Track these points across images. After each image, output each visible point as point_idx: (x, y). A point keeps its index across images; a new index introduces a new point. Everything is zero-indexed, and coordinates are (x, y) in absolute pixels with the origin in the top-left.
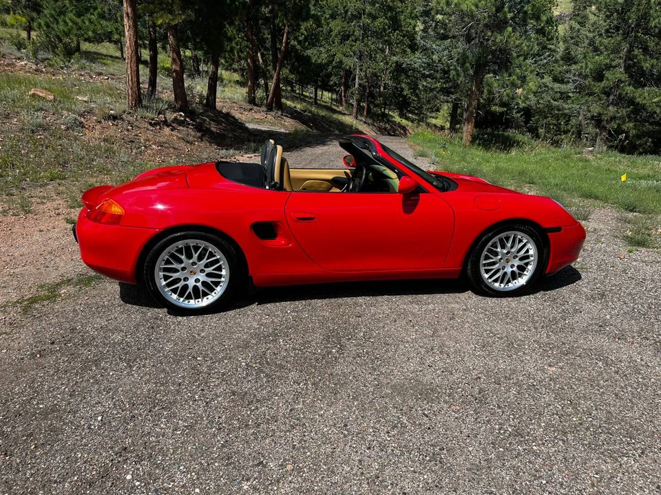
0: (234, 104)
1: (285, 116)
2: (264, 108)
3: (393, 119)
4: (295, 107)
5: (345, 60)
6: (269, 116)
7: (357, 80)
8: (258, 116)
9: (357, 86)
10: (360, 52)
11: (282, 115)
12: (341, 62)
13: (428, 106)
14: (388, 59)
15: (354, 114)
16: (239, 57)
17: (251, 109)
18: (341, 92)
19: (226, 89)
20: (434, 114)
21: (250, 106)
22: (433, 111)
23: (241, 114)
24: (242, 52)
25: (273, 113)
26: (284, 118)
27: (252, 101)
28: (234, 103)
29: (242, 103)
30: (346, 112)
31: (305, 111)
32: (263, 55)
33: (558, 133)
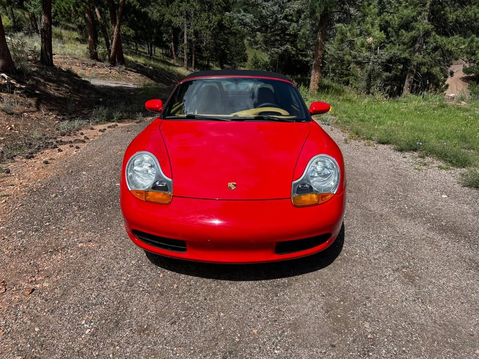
0: (75, 60)
1: (129, 70)
2: (107, 63)
3: (212, 69)
4: (136, 62)
5: (173, 19)
6: (112, 70)
7: (185, 37)
8: (101, 71)
9: (186, 42)
10: (187, 12)
11: (126, 69)
12: (170, 22)
13: (238, 57)
14: (211, 18)
15: (185, 66)
16: (76, 11)
17: (94, 65)
18: (171, 47)
19: (66, 46)
20: (242, 64)
21: (93, 62)
22: (241, 62)
23: (84, 69)
24: (79, 7)
25: (117, 68)
26: (129, 72)
27: (94, 56)
28: (75, 58)
29: (84, 59)
30: (177, 64)
31: (145, 65)
32: (100, 10)
33: (342, 76)
